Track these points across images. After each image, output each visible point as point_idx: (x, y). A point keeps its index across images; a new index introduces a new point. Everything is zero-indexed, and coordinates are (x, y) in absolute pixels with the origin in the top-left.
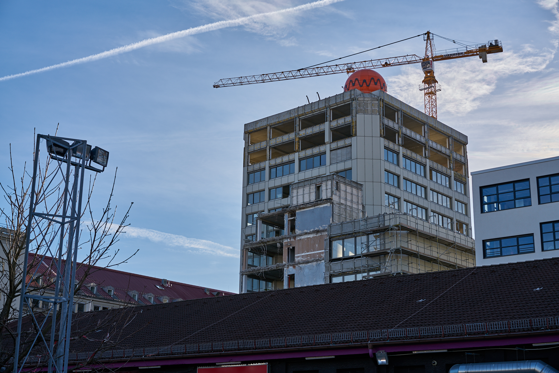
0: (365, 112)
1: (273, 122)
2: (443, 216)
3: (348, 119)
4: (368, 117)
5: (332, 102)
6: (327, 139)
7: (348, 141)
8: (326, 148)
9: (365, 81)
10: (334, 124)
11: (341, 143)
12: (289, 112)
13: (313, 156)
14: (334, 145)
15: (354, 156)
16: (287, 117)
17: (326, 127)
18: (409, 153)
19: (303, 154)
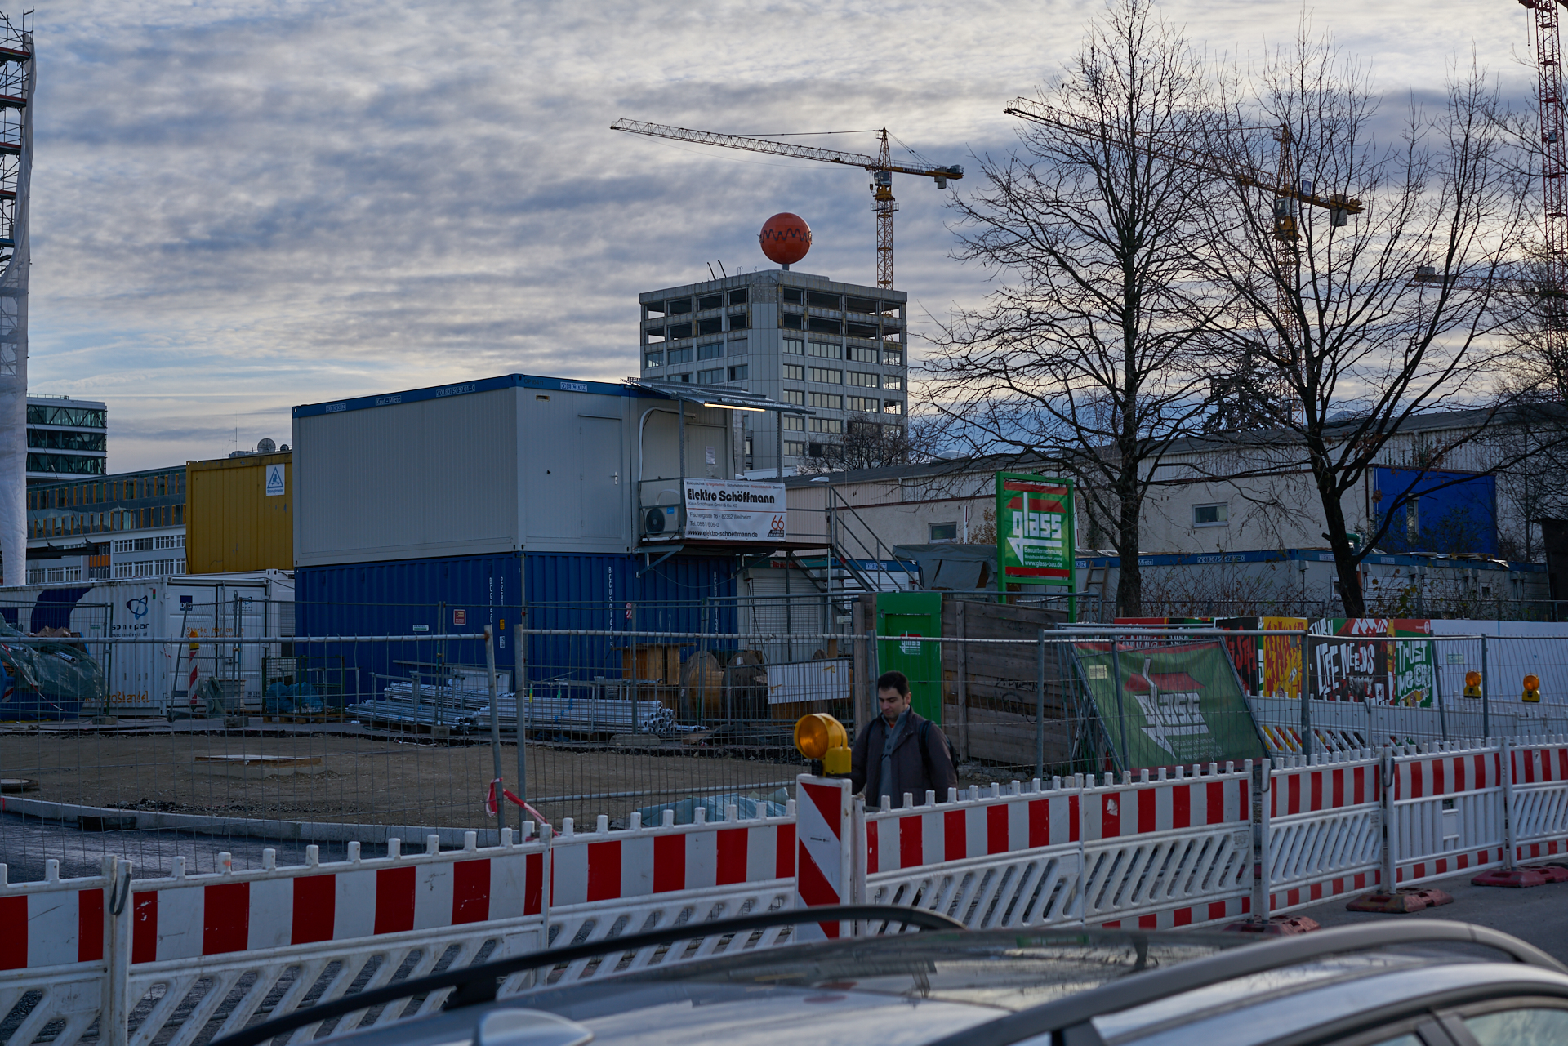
0: (762, 300)
1: (670, 296)
2: (865, 399)
3: (744, 307)
4: (765, 306)
5: (729, 285)
6: (723, 329)
7: (744, 333)
8: (723, 337)
9: (780, 233)
10: (731, 310)
11: (738, 334)
12: (686, 287)
13: (711, 344)
14: (731, 336)
15: (750, 352)
16: (683, 294)
17: (722, 312)
18: (817, 336)
19: (701, 340)
